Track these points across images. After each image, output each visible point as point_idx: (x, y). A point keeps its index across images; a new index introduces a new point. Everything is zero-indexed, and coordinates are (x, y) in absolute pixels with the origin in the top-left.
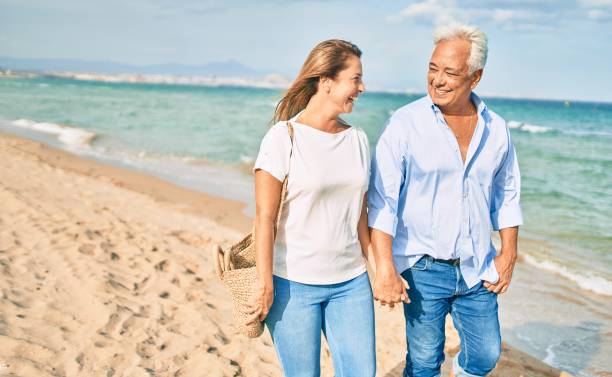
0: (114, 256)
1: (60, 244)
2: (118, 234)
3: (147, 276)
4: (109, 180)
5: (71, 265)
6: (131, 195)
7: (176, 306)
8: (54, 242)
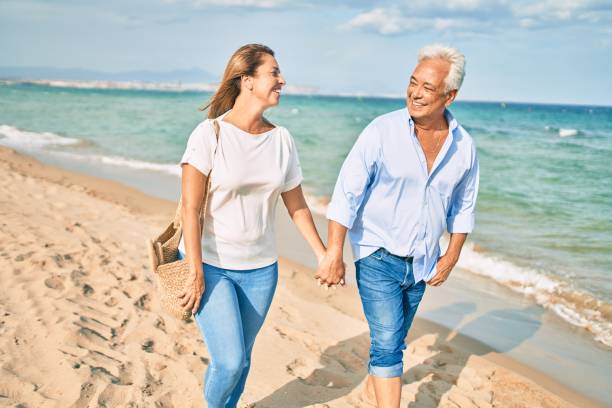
0: (87, 289)
1: (25, 274)
2: (90, 258)
3: (125, 318)
4: (82, 189)
5: (36, 304)
6: (105, 205)
7: (165, 363)
8: (17, 272)
